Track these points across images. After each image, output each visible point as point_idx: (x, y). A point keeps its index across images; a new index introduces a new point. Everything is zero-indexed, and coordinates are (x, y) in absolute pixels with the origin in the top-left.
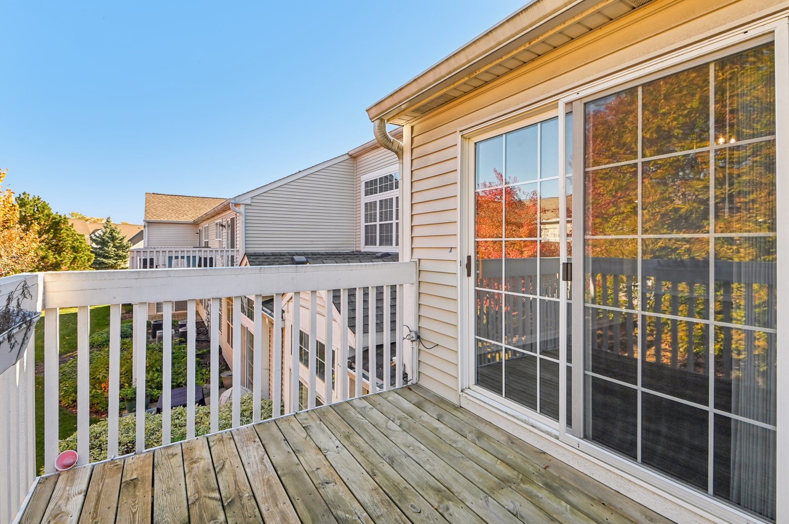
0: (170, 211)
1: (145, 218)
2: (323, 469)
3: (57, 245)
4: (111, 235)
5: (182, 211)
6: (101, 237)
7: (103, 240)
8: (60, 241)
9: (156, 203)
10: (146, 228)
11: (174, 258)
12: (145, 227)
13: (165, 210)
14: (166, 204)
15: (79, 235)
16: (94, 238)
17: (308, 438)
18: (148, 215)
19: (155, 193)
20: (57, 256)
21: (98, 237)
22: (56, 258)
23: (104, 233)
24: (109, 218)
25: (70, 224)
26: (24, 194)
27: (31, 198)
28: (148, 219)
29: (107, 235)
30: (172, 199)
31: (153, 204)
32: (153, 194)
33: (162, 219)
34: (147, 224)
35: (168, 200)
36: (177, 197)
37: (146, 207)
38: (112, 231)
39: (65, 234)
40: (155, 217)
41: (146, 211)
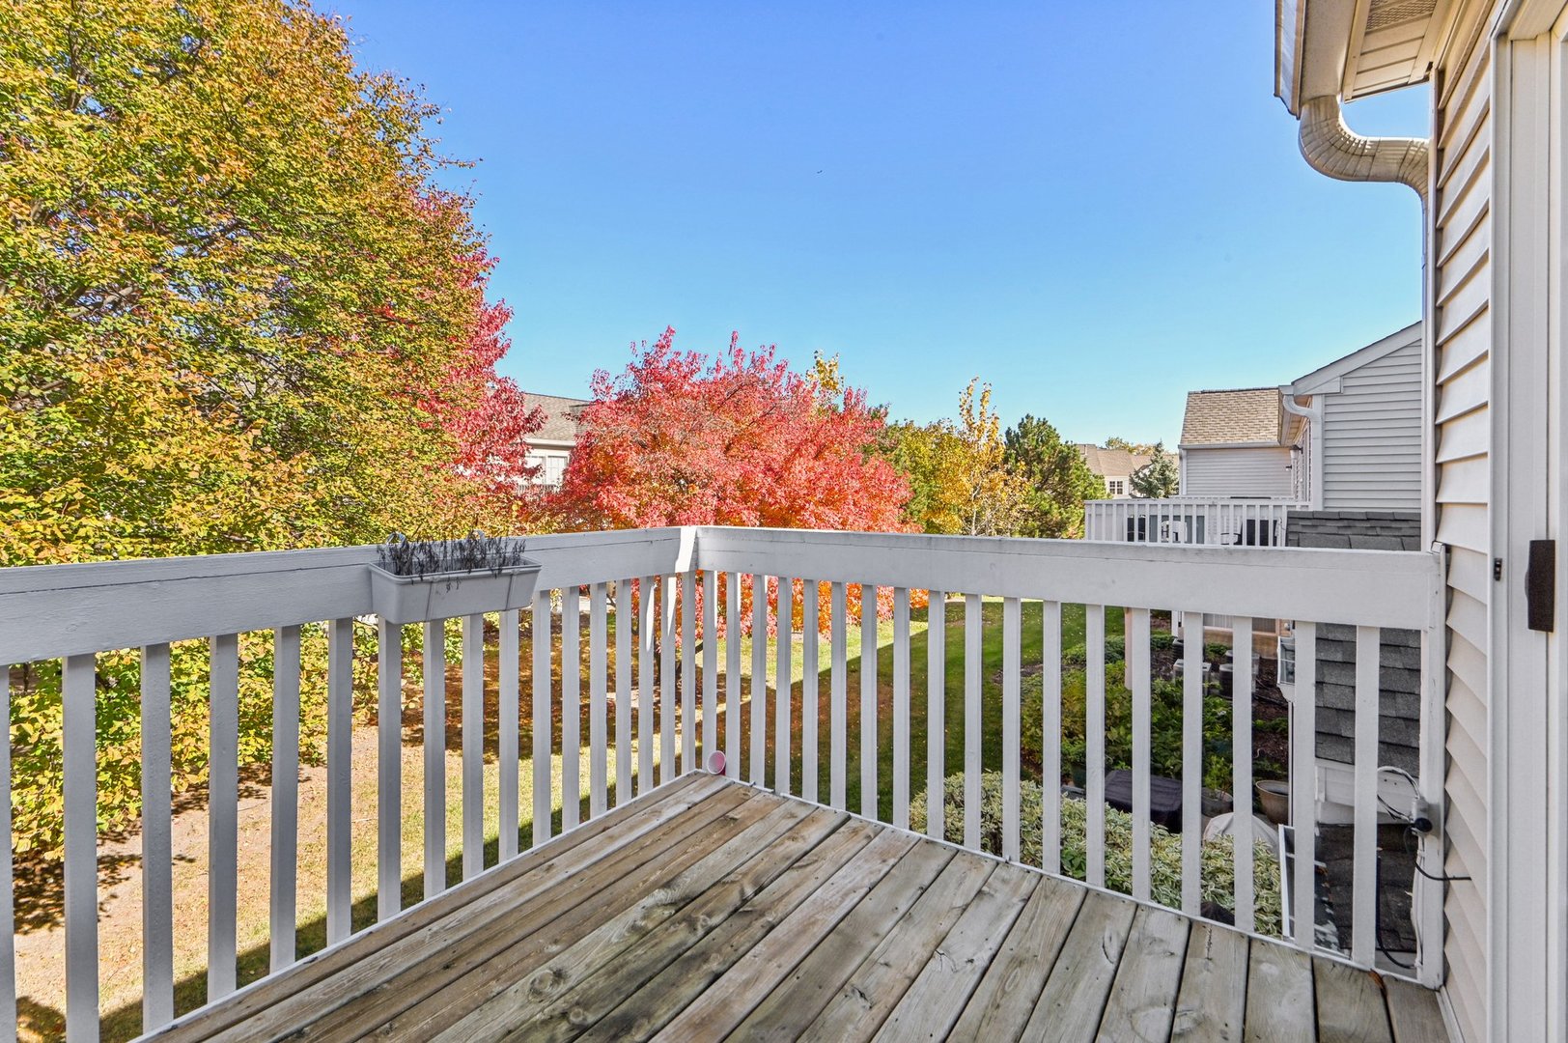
0: (1232, 423)
1: (1182, 441)
2: (892, 972)
3: (1064, 493)
4: (1162, 474)
5: (1257, 422)
6: (1145, 479)
7: (1150, 483)
8: (1068, 486)
9: (1206, 411)
10: (1184, 461)
11: (1159, 519)
12: (1181, 458)
13: (1223, 423)
14: (1225, 410)
15: (1096, 477)
16: (1136, 480)
17: (957, 912)
18: (1187, 435)
19: (1207, 389)
20: (1062, 510)
21: (1142, 479)
22: (1061, 514)
23: (1152, 472)
24: (1159, 445)
25: (1082, 459)
26: (1028, 417)
27: (1035, 423)
28: (1186, 443)
29: (1156, 474)
30: (1240, 398)
31: (1199, 414)
32: (1203, 392)
33: (1214, 442)
34: (1184, 453)
35: (1232, 402)
36: (1249, 394)
37: (1185, 420)
38: (1165, 467)
39: (1074, 476)
40: (1200, 438)
41: (1185, 427)
